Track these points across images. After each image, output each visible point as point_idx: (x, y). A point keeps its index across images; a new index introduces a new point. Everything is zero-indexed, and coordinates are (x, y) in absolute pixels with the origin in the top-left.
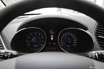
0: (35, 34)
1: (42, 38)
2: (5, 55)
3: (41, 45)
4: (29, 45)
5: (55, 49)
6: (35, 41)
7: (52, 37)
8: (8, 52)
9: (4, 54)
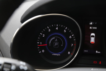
0: (57, 29)
1: (70, 37)
2: (5, 69)
3: (69, 53)
4: (43, 51)
5: (100, 63)
6: (56, 44)
7: (93, 36)
8: (10, 64)
9: (3, 67)
